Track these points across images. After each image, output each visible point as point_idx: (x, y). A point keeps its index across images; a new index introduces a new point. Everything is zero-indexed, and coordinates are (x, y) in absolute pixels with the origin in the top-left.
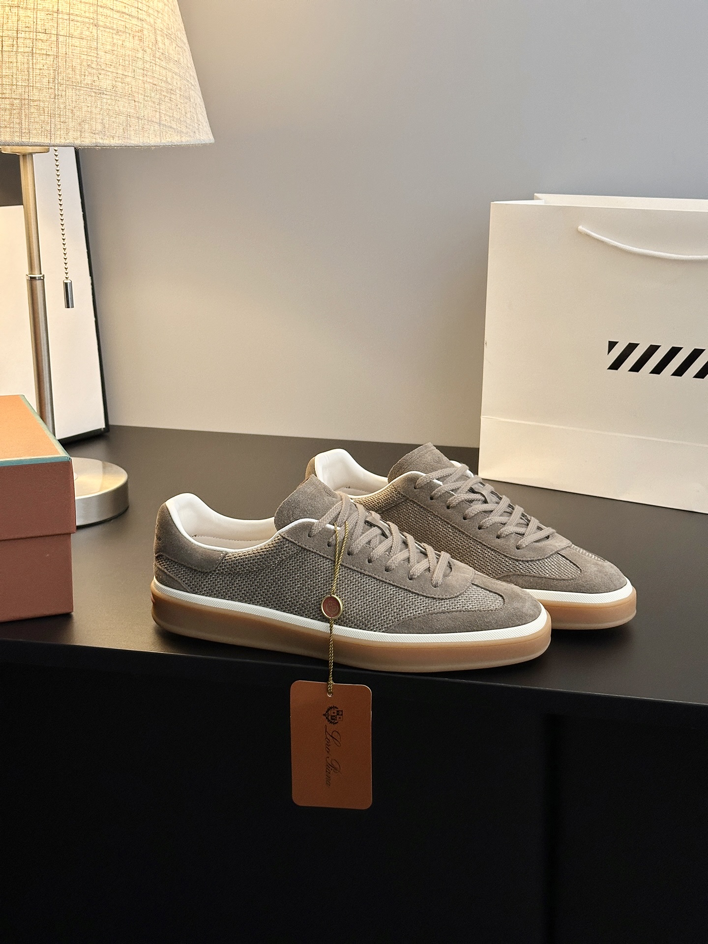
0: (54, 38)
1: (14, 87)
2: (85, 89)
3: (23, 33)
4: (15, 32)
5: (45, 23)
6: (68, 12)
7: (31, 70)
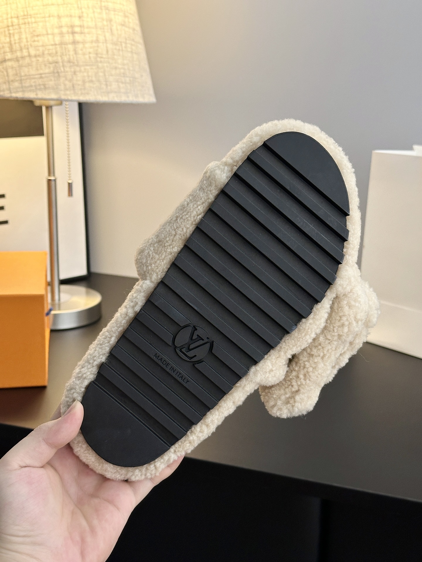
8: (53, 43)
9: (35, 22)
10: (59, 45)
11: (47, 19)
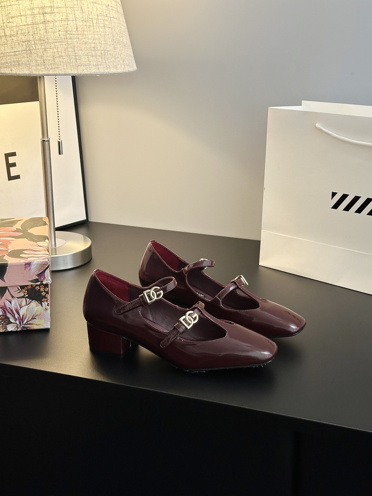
0: (109, 19)
1: (101, 44)
2: (121, 44)
3: (100, 16)
4: (97, 16)
5: (106, 12)
6: (111, 5)
7: (105, 36)
8: (25, 23)
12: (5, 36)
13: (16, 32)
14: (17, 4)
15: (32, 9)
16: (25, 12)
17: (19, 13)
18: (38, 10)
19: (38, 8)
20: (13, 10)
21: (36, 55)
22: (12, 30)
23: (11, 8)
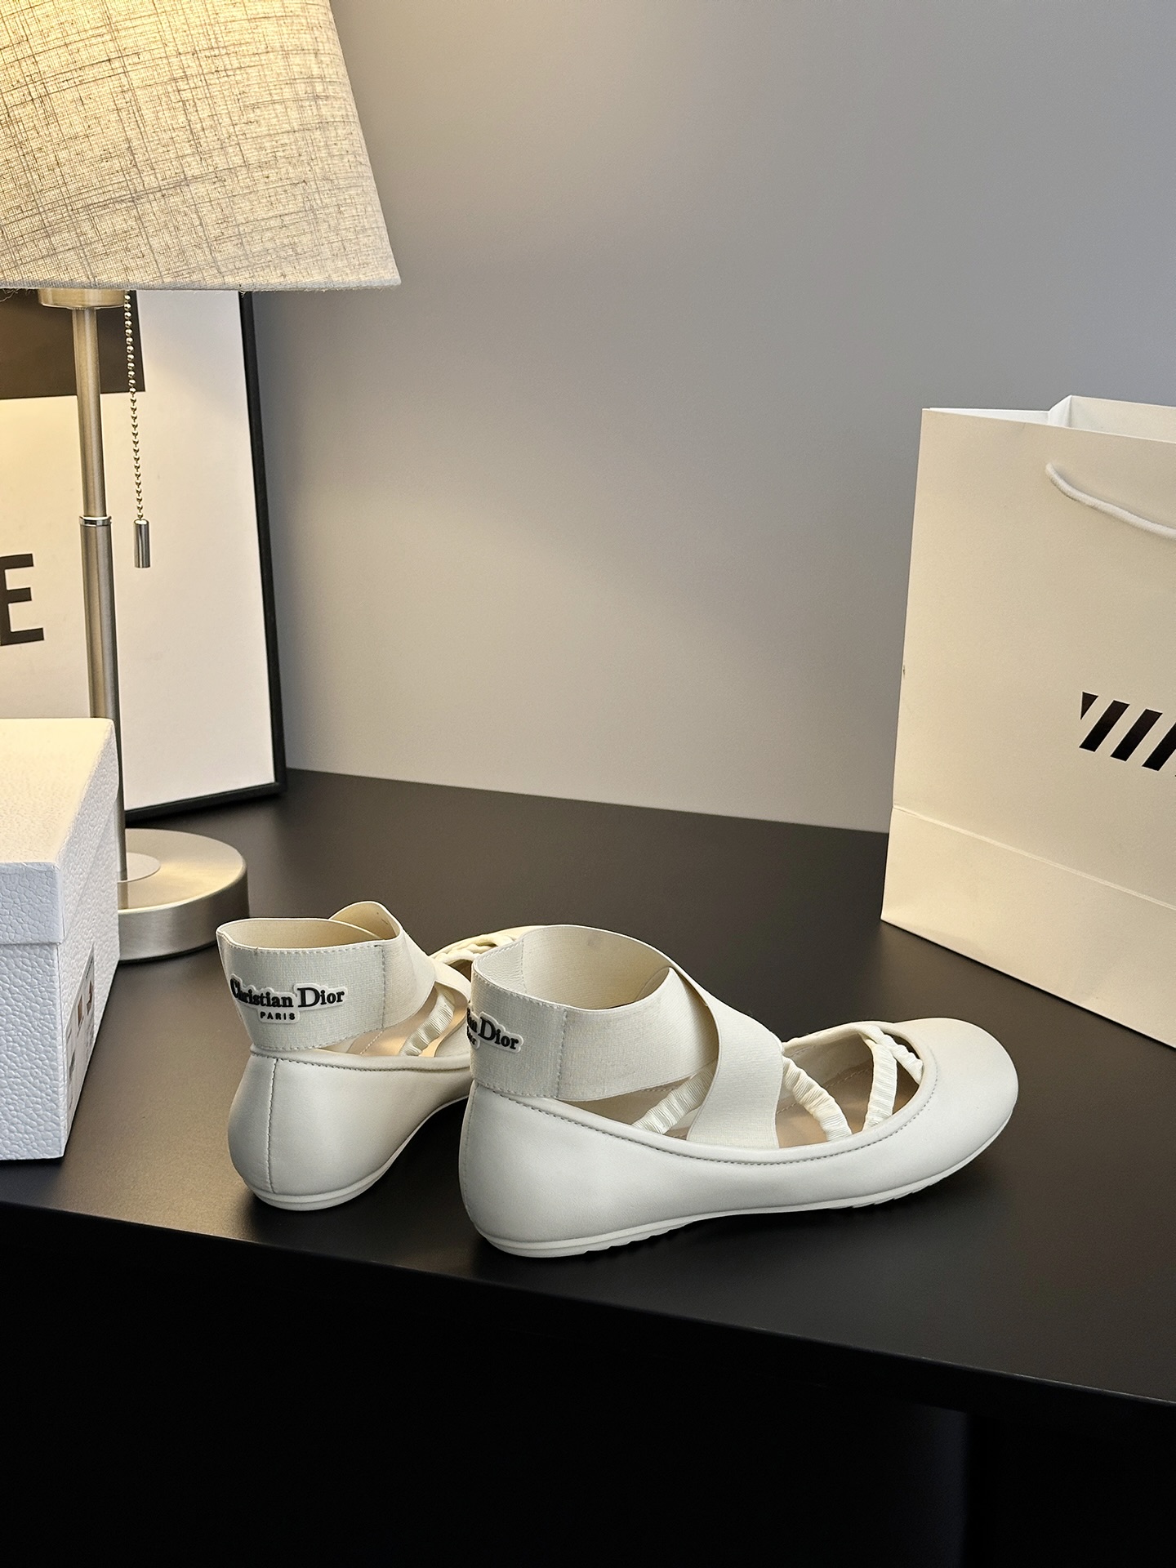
8: (287, 127)
9: (240, 68)
10: (299, 130)
11: (263, 57)
12: (246, 164)
13: (271, 155)
14: (257, 63)
15: (292, 81)
16: (278, 91)
17: (268, 92)
18: (303, 85)
19: (301, 81)
20: (250, 83)
21: (325, 226)
22: (260, 148)
23: (245, 76)
